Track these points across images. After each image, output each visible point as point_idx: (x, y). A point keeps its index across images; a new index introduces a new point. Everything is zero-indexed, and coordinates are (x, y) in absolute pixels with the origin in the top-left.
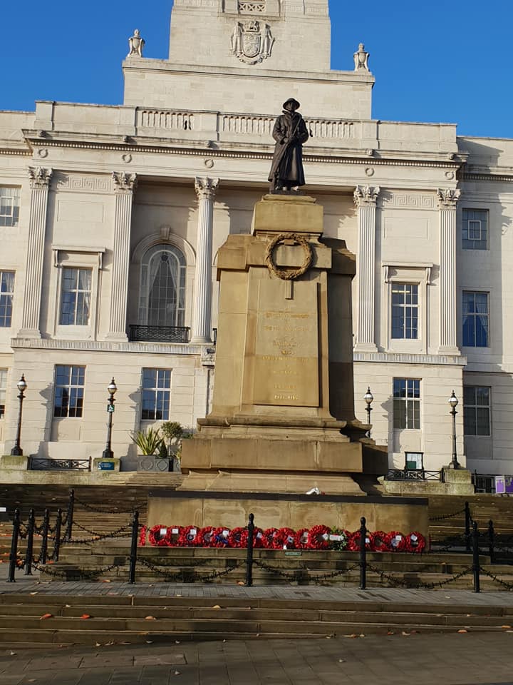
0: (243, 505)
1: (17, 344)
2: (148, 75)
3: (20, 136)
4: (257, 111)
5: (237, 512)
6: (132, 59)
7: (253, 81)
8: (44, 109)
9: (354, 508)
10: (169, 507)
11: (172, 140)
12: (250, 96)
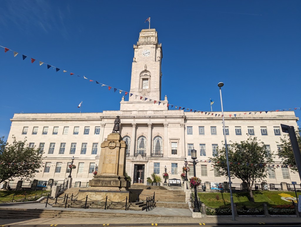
0: (95, 193)
1: (96, 158)
2: (125, 104)
3: (99, 117)
4: (145, 110)
5: (94, 194)
6: (123, 101)
7: (145, 104)
8: (104, 112)
9: (115, 194)
10: (82, 193)
11: (127, 116)
12: (144, 107)
